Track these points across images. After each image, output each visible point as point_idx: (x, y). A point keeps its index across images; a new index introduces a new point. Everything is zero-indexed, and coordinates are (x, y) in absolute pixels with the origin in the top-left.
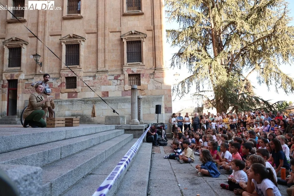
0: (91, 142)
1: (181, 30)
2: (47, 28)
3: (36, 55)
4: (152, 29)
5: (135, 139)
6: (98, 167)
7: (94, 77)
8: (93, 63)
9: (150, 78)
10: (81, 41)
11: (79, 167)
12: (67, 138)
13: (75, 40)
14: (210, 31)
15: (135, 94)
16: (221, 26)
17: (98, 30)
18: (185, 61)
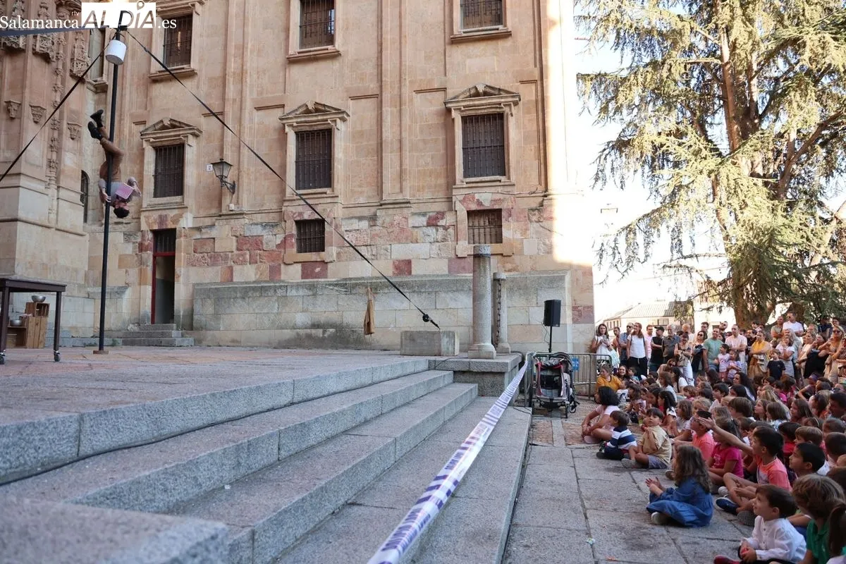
0: (358, 413)
1: (624, 74)
2: (248, 90)
3: (221, 164)
4: (537, 77)
5: (483, 399)
6: (374, 484)
7: (373, 219)
8: (368, 180)
9: (531, 222)
10: (335, 121)
11: (322, 488)
12: (295, 401)
13: (320, 118)
14: (717, 70)
15: (485, 271)
16: (753, 55)
17: (381, 86)
18: (638, 166)
